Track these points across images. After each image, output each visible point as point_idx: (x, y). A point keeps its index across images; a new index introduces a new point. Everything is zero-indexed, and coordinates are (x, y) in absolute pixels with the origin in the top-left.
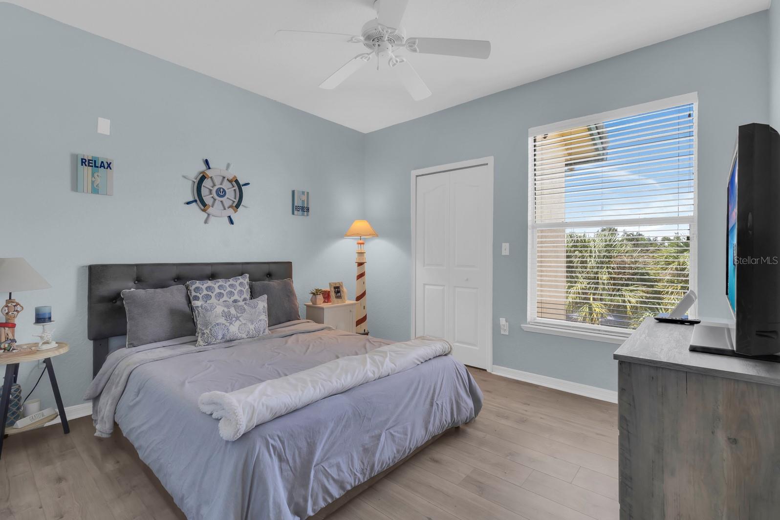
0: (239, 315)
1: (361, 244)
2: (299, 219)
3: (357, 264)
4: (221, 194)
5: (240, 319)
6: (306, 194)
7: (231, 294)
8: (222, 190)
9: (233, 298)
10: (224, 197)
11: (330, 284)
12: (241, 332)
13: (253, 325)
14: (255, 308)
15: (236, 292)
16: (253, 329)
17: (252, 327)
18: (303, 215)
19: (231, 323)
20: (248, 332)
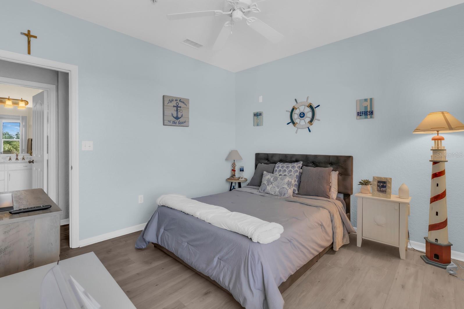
0: (273, 182)
1: (438, 139)
2: (365, 122)
3: (432, 163)
4: (302, 116)
5: (273, 184)
6: (369, 101)
7: (285, 171)
8: (302, 113)
9: (284, 174)
10: (303, 117)
11: (374, 177)
12: (271, 190)
13: (279, 189)
14: (283, 180)
15: (287, 171)
16: (278, 192)
17: (278, 190)
18: (365, 118)
19: (268, 185)
20: (275, 192)
